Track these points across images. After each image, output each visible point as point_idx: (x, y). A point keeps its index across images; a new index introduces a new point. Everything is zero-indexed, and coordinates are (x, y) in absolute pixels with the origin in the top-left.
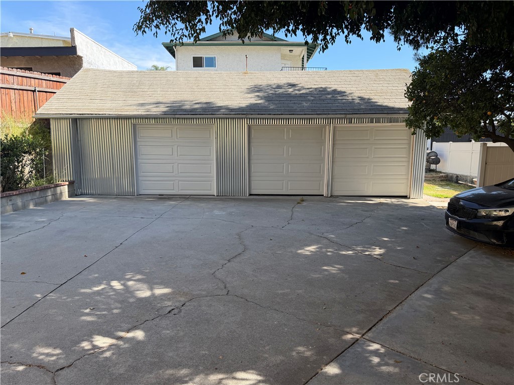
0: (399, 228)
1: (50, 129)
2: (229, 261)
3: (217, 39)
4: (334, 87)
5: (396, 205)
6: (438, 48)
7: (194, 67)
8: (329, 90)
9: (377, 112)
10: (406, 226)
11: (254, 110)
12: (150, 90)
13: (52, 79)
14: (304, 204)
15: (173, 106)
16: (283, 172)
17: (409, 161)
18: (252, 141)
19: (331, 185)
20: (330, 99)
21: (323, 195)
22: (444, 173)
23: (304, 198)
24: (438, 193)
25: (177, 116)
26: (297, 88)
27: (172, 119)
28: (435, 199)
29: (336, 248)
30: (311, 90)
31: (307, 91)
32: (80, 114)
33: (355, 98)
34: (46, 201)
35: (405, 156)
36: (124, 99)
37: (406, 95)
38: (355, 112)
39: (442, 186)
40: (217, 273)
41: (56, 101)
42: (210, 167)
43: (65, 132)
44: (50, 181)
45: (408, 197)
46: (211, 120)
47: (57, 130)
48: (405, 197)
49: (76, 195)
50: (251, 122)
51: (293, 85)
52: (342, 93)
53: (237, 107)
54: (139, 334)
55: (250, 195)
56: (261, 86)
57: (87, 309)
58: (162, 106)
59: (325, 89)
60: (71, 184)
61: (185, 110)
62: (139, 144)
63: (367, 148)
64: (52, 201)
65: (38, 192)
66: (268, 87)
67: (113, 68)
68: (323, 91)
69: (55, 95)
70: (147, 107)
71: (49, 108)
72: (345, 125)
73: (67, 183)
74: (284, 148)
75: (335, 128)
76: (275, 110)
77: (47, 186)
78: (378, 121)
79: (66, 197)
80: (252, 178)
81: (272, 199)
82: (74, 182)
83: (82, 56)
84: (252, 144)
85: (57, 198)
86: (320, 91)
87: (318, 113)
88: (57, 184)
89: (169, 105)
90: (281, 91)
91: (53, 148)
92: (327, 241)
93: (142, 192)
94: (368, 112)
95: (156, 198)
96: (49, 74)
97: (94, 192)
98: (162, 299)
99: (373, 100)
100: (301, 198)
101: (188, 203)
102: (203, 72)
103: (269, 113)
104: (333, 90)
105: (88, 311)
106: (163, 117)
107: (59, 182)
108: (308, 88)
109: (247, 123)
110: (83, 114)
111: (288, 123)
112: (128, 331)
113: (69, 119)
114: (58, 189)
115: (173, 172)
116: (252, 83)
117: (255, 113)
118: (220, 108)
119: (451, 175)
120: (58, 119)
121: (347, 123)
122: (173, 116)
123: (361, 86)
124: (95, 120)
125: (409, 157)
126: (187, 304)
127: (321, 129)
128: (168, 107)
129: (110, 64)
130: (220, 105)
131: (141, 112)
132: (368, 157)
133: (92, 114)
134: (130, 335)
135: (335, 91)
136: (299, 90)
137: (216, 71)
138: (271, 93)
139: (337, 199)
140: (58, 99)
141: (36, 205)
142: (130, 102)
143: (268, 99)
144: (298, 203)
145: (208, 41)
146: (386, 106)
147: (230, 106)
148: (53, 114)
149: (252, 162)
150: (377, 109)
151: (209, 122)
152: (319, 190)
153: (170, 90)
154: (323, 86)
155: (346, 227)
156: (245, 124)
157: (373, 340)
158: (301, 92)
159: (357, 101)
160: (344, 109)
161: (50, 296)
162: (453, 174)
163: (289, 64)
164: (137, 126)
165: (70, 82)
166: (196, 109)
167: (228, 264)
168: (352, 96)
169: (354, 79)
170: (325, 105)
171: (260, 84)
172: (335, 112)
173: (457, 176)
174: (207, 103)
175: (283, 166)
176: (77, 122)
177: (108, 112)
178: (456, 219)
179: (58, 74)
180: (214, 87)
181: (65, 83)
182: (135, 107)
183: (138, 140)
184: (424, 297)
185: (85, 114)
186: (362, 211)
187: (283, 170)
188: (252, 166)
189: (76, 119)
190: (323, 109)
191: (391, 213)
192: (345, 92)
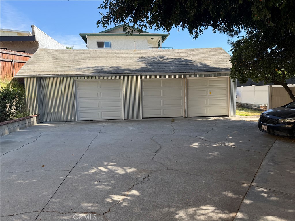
0: (233, 132)
1: (24, 84)
2: (156, 152)
3: (111, 32)
4: (185, 58)
5: (224, 120)
6: (246, 37)
7: (98, 47)
8: (183, 59)
9: (211, 71)
10: (237, 131)
11: (145, 71)
12: (82, 60)
13: (22, 55)
14: (176, 122)
15: (98, 69)
16: (161, 105)
17: (227, 97)
18: (143, 88)
19: (187, 111)
20: (184, 64)
21: (183, 117)
22: (239, 103)
23: (174, 118)
24: (241, 114)
25: (101, 75)
26: (165, 59)
27: (97, 77)
28: (241, 116)
29: (209, 143)
30: (173, 59)
31: (171, 60)
32: (43, 75)
33: (198, 63)
34: (26, 126)
35: (225, 94)
36: (68, 66)
37: (231, 62)
38: (199, 71)
39: (240, 110)
40: (154, 159)
41: (28, 68)
42: (120, 103)
43: (34, 85)
44: (26, 114)
45: (228, 116)
46: (120, 77)
47: (29, 84)
48: (226, 116)
49: (41, 123)
50: (142, 77)
51: (163, 57)
52: (190, 61)
53: (134, 70)
54: (135, 192)
55: (143, 118)
56: (145, 57)
57: (95, 182)
58: (92, 69)
59: (180, 59)
60: (38, 116)
61: (105, 71)
62: (77, 91)
63: (205, 90)
64: (28, 126)
65: (21, 122)
66: (149, 58)
67: (54, 48)
68: (180, 60)
69: (25, 64)
70: (83, 70)
71: (23, 71)
72: (194, 78)
73: (36, 115)
74: (161, 92)
75: (188, 80)
76: (156, 70)
77: (26, 118)
78: (211, 75)
79: (35, 124)
80: (144, 109)
81: (156, 120)
82: (39, 115)
83: (38, 41)
84: (143, 90)
85: (31, 125)
86: (178, 60)
87: (179, 72)
88: (31, 116)
89: (95, 69)
90: (156, 60)
91: (26, 95)
92: (201, 140)
93: (80, 119)
94: (206, 71)
95: (89, 122)
96: (20, 52)
97: (51, 120)
98: (134, 174)
99: (207, 65)
100: (173, 119)
101: (110, 124)
102: (111, 50)
103: (153, 72)
104: (185, 60)
105: (96, 183)
106: (93, 75)
107: (31, 115)
108: (171, 59)
109: (140, 78)
110: (45, 75)
111: (163, 78)
112: (128, 191)
113: (36, 78)
114: (32, 119)
115: (98, 107)
116: (139, 56)
117: (145, 72)
118: (125, 70)
119: (243, 104)
120: (30, 78)
121: (194, 77)
122: (99, 75)
123: (199, 57)
124: (51, 78)
125: (228, 94)
126: (150, 175)
127: (181, 81)
128: (95, 70)
129: (52, 46)
130: (124, 68)
131: (79, 73)
132: (206, 95)
133: (50, 75)
134: (130, 193)
135: (186, 60)
136: (166, 60)
137: (111, 49)
138: (152, 62)
139: (191, 118)
140: (28, 66)
141: (21, 129)
142: (72, 68)
143: (151, 64)
144: (172, 121)
145: (105, 33)
146: (214, 67)
147: (131, 69)
148: (27, 75)
149: (143, 99)
150: (210, 69)
151: (119, 78)
152: (181, 114)
153: (93, 60)
154: (180, 57)
155: (206, 132)
156: (139, 78)
157: (258, 186)
158: (168, 61)
159: (199, 65)
160: (193, 70)
161: (68, 177)
162: (244, 103)
163: (151, 45)
164: (77, 81)
165: (32, 56)
166: (111, 71)
167: (157, 155)
168: (196, 63)
169: (194, 53)
170: (182, 67)
171: (144, 56)
172: (188, 71)
173: (247, 105)
174: (117, 67)
175: (161, 101)
176: (41, 80)
177: (60, 74)
178: (266, 125)
179: (24, 52)
180: (119, 58)
181: (30, 57)
182: (76, 70)
183: (77, 89)
184: (269, 164)
185: (46, 75)
186: (209, 124)
187: (161, 104)
188: (144, 102)
189: (40, 78)
190: (182, 70)
191: (225, 125)
192: (191, 61)
